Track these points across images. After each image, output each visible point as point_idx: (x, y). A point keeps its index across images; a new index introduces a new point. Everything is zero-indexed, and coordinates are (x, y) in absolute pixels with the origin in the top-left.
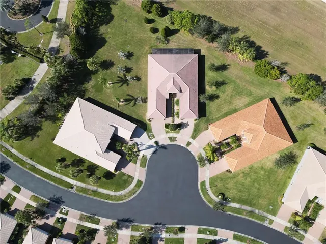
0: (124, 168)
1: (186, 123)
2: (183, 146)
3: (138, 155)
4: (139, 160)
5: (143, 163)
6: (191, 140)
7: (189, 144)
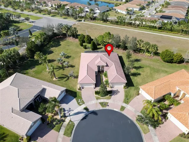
0: (42, 137)
1: (116, 91)
2: (117, 110)
3: (64, 121)
4: (65, 127)
5: (68, 130)
6: (124, 105)
7: (123, 108)
